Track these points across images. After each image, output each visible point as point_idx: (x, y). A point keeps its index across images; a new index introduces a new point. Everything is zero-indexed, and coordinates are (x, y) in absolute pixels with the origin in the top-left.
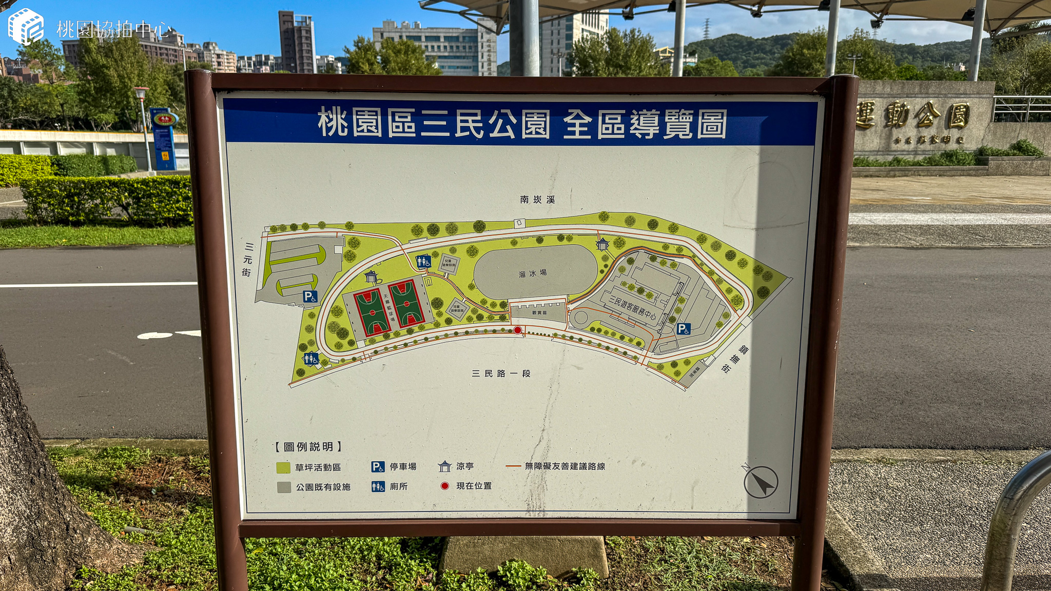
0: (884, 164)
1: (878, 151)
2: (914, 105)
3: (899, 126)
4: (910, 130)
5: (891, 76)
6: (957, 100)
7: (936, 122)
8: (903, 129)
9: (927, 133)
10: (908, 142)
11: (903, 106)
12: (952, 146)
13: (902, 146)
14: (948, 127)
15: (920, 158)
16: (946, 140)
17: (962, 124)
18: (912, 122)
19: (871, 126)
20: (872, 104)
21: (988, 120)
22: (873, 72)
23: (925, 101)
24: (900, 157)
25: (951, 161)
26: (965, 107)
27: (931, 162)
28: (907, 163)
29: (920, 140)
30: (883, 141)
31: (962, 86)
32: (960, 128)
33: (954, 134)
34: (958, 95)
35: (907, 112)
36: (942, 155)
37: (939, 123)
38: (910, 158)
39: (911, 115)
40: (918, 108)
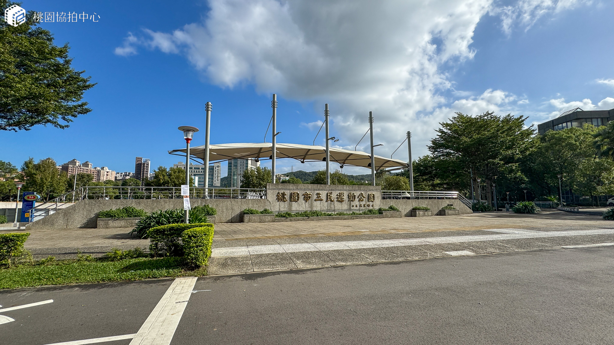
0: (349, 215)
1: (347, 210)
2: (357, 193)
3: (353, 201)
4: (356, 202)
5: (348, 184)
6: (370, 192)
7: (364, 199)
8: (354, 202)
9: (362, 203)
10: (356, 206)
11: (353, 194)
12: (371, 208)
13: (355, 208)
14: (369, 201)
15: (361, 212)
16: (369, 206)
17: (373, 200)
18: (357, 199)
19: (344, 201)
20: (343, 193)
21: (380, 199)
22: (342, 183)
23: (360, 192)
24: (355, 212)
25: (371, 213)
26: (373, 194)
27: (365, 213)
28: (357, 214)
29: (360, 206)
30: (348, 206)
31: (371, 187)
32: (372, 201)
33: (371, 203)
34: (370, 190)
35: (355, 196)
36: (368, 211)
37: (365, 200)
38: (358, 212)
39: (356, 197)
40: (358, 195)
